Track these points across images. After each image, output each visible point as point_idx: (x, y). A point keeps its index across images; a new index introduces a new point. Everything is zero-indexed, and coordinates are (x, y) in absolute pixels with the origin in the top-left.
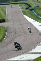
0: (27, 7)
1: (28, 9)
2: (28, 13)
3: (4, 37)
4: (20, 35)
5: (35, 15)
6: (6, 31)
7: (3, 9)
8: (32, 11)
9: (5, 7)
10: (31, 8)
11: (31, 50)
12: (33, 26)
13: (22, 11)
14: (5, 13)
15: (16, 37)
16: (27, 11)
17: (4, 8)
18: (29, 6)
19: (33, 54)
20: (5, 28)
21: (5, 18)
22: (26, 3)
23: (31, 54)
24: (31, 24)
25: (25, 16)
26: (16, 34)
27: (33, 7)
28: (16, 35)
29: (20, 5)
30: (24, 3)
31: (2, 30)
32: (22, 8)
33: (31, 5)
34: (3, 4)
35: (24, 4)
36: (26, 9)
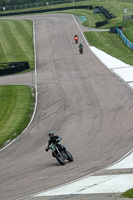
0: (101, 18)
1: (105, 26)
2: (103, 39)
3: (26, 121)
4: (80, 113)
5: (126, 45)
6: (33, 99)
7: (23, 28)
8: (116, 32)
9: (30, 23)
10: (113, 23)
11: (116, 160)
12: (122, 81)
13: (85, 33)
14: (29, 40)
15: (65, 119)
16: (100, 33)
17: (26, 26)
18: (108, 15)
19: (120, 173)
20: (29, 90)
21: (29, 58)
22: (96, 7)
23: (116, 173)
24: (114, 75)
25: (93, 49)
26: (65, 108)
27: (119, 19)
28: (67, 113)
29: (78, 15)
30: (91, 8)
31: (19, 98)
32: (85, 24)
33: (112, 12)
34: (24, 10)
35: (91, 11)
36: (99, 25)
